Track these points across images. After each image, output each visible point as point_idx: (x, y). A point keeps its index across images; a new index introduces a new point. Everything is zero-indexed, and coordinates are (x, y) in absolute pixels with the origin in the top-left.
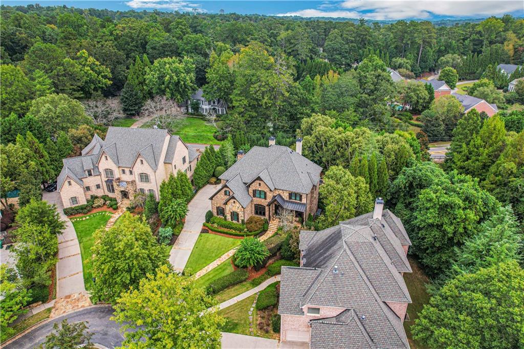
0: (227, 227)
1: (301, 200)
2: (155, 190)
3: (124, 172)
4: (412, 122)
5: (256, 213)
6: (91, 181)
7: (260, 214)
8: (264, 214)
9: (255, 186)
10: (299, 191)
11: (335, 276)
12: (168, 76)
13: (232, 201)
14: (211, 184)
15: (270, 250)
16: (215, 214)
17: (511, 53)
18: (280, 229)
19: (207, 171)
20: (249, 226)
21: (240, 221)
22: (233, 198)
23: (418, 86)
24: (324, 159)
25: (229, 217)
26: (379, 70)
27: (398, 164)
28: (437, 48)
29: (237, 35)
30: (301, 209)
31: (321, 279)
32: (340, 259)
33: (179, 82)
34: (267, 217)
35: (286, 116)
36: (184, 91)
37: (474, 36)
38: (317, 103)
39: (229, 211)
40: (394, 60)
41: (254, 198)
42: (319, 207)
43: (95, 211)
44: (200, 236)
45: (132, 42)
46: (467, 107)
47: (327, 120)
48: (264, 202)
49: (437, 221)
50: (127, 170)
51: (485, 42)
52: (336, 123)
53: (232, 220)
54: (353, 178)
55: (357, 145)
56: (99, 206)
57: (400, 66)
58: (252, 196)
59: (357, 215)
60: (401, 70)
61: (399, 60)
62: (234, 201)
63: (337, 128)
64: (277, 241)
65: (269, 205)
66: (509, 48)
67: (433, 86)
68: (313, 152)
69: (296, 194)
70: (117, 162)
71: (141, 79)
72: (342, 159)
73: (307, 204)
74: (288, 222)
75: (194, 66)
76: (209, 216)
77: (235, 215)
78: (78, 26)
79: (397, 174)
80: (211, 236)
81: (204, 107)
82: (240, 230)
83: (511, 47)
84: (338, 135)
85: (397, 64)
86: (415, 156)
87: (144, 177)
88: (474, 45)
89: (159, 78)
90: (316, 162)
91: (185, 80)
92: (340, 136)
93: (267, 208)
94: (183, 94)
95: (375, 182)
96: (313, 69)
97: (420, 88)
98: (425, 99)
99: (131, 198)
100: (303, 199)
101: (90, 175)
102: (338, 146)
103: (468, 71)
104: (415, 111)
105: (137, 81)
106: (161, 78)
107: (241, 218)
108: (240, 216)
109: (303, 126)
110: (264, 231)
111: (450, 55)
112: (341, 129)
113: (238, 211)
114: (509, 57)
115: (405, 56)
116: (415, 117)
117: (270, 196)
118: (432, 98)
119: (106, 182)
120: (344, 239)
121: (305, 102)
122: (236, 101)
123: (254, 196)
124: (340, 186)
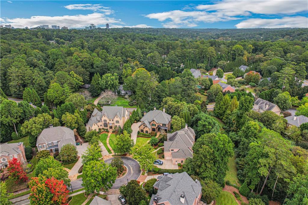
0: (145, 135)
1: (166, 126)
2: (121, 125)
3: (110, 120)
4: (205, 94)
5: (153, 131)
6: (99, 124)
7: (154, 131)
8: (155, 131)
9: (152, 123)
10: (165, 123)
11: (177, 142)
12: (109, 82)
13: (146, 127)
14: (135, 123)
15: (159, 140)
16: (140, 132)
17: (246, 60)
18: (160, 135)
19: (134, 119)
20: (151, 134)
22: (146, 126)
23: (206, 80)
24: (171, 113)
25: (145, 132)
26: (190, 76)
27: (194, 114)
28: (217, 57)
29: (127, 54)
30: (166, 129)
31: (173, 143)
32: (177, 138)
33: (114, 84)
34: (156, 132)
35: (156, 96)
36: (115, 87)
37: (232, 52)
38: (167, 91)
39: (145, 130)
40: (198, 64)
42: (171, 128)
43: (102, 133)
44: (137, 138)
45: (87, 64)
46: (224, 88)
47: (171, 99)
48: (155, 127)
49: (202, 129)
50: (111, 120)
51: (237, 54)
52: (175, 100)
54: (180, 119)
55: (181, 108)
56: (103, 132)
57: (201, 68)
59: (181, 129)
60: (201, 69)
61: (200, 65)
63: (175, 102)
64: (160, 138)
65: (157, 128)
66: (245, 58)
67: (212, 79)
68: (168, 110)
69: (164, 124)
70: (108, 117)
71: (97, 82)
72: (177, 112)
73: (168, 127)
74: (163, 132)
75: (118, 77)
76: (139, 132)
77: (147, 132)
78: (58, 55)
79: (193, 117)
80: (140, 138)
81: (122, 92)
82: (149, 136)
83: (246, 58)
84: (175, 104)
85: (199, 66)
86: (199, 111)
87: (117, 122)
88: (233, 55)
89: (106, 82)
90: (168, 114)
91: (116, 83)
92: (176, 105)
93: (156, 129)
94: (115, 88)
95: (187, 119)
96: (163, 71)
97: (207, 80)
98: (209, 84)
99: (113, 128)
101: (99, 122)
102: (176, 108)
103: (229, 68)
104: (206, 89)
105: (95, 83)
106: (107, 82)
107: (149, 132)
109: (164, 101)
110: (156, 135)
111: (222, 61)
112: (176, 102)
113: (148, 130)
114: (246, 62)
115: (203, 62)
116: (205, 92)
117: (157, 125)
118: (212, 84)
119: (104, 124)
120: (178, 134)
121: (163, 91)
122: (138, 92)
123: (152, 126)
124: (177, 121)
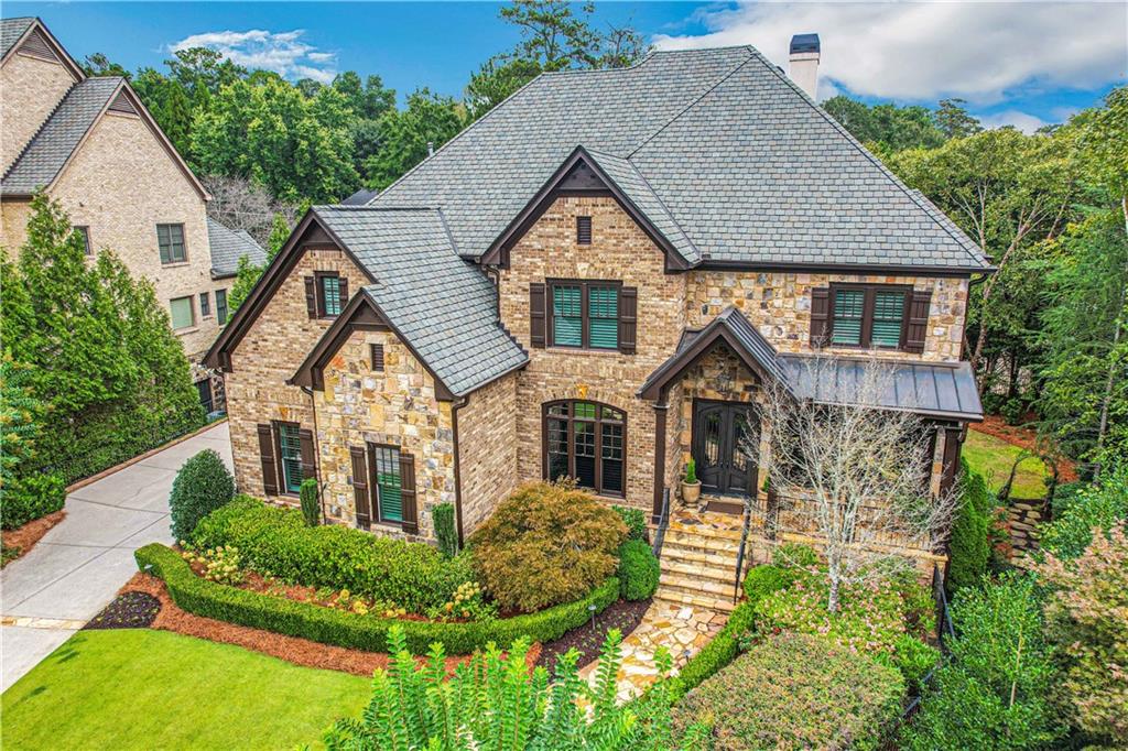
0: (309, 574)
5: (555, 469)
7: (587, 475)
8: (614, 481)
9: (545, 251)
13: (358, 346)
20: (495, 559)
21: (426, 519)
22: (369, 317)
25: (339, 492)
34: (639, 498)
39: (342, 439)
41: (539, 356)
48: (618, 380)
53: (364, 522)
58: (525, 340)
62: (376, 350)
65: (658, 390)
77: (384, 477)
82: (421, 598)
93: (639, 431)
100: (934, 332)
107: (429, 499)
108: (422, 477)
110: (629, 602)
113: (410, 430)
123: (542, 336)
